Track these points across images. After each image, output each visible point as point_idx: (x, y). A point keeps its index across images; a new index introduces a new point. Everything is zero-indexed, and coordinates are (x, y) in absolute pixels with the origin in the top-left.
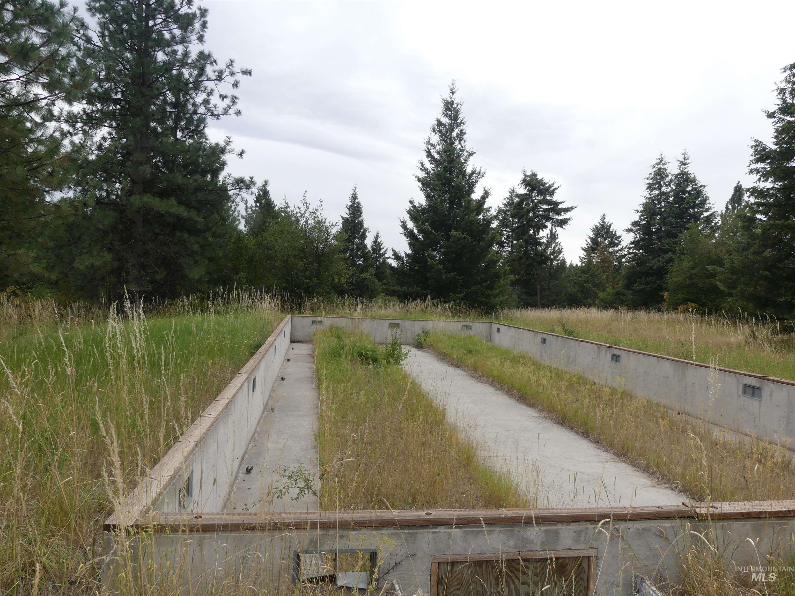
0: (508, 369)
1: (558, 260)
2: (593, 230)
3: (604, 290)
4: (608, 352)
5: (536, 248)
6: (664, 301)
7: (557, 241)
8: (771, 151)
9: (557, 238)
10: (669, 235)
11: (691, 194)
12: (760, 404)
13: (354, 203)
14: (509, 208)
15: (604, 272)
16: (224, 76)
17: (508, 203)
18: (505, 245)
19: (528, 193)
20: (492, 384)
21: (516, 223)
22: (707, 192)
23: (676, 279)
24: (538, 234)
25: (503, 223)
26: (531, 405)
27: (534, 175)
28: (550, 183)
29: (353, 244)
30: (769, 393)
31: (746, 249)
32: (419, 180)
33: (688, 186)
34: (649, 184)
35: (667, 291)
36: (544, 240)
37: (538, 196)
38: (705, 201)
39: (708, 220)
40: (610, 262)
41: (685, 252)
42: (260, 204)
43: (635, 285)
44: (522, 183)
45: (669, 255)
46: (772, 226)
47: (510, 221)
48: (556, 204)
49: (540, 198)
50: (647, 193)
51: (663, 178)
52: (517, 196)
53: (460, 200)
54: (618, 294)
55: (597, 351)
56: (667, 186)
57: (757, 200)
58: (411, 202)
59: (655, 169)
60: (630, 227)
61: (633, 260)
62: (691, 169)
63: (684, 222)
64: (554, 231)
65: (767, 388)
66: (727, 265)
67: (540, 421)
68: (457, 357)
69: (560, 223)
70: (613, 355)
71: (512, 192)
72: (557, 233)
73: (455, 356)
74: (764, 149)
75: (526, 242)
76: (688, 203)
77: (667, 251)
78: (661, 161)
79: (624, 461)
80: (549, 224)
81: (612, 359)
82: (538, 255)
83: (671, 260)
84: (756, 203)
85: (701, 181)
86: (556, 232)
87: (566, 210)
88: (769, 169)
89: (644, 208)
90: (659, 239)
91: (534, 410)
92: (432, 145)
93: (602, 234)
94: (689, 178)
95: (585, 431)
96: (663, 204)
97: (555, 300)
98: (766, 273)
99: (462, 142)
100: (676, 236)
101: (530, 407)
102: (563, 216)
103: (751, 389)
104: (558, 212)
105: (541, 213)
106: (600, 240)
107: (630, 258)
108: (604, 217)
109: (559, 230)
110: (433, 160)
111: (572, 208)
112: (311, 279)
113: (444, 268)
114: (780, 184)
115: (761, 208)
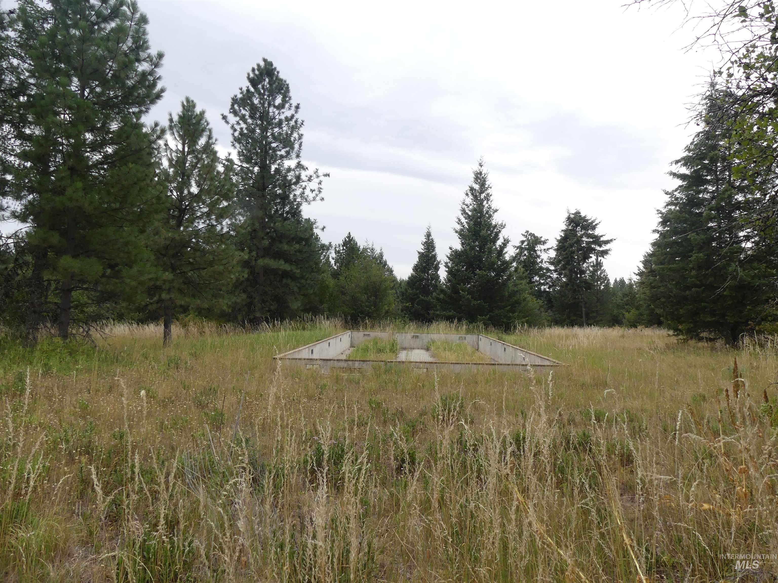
5: (580, 275)
7: (602, 268)
9: (602, 266)
13: (429, 240)
16: (312, 178)
19: (572, 228)
27: (578, 213)
28: (592, 220)
29: (428, 275)
32: (456, 232)
37: (581, 231)
42: (346, 247)
44: (567, 221)
48: (598, 237)
49: (583, 232)
58: (451, 248)
64: (599, 260)
69: (602, 253)
72: (601, 262)
80: (593, 255)
82: (582, 282)
87: (607, 242)
92: (466, 205)
97: (601, 321)
99: (489, 202)
102: (604, 248)
104: (600, 244)
105: (584, 245)
109: (602, 259)
110: (468, 217)
111: (611, 240)
112: (370, 308)
113: (472, 298)
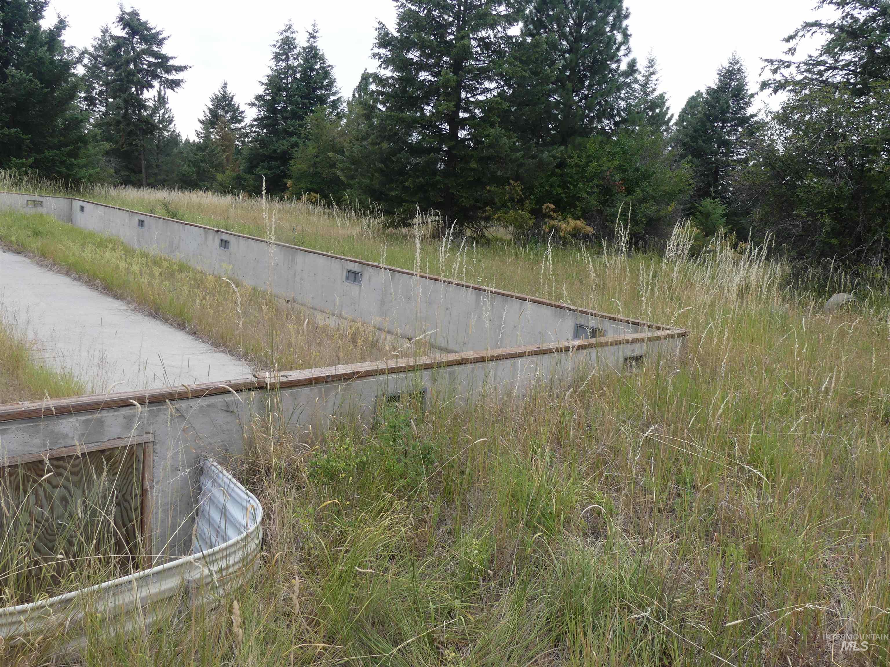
0: (88, 254)
1: (168, 131)
2: (212, 100)
3: (223, 172)
4: (216, 238)
5: (139, 111)
6: (287, 189)
8: (393, 38)
9: (167, 103)
10: (295, 116)
11: (319, 72)
12: (360, 288)
14: (101, 53)
15: (224, 151)
17: (100, 45)
18: (97, 102)
19: (127, 36)
20: (67, 274)
21: (112, 75)
22: (335, 73)
23: (300, 166)
24: (142, 94)
25: (93, 73)
26: (117, 297)
27: (135, 14)
30: (368, 278)
31: (364, 139)
33: (316, 63)
34: (276, 53)
35: (291, 179)
36: (150, 104)
37: (141, 43)
38: (333, 83)
39: (335, 105)
40: (231, 141)
41: (310, 137)
43: (258, 169)
44: (119, 22)
45: (294, 139)
46: (387, 116)
47: (102, 71)
48: (165, 59)
49: (144, 46)
50: (272, 63)
51: (290, 49)
52: (113, 38)
53: (20, 24)
54: (238, 177)
55: (203, 236)
56: (294, 59)
57: (378, 88)
59: (282, 37)
60: (253, 101)
61: (255, 140)
62: (319, 44)
63: (311, 104)
65: (368, 273)
66: (347, 154)
67: (128, 314)
68: (17, 240)
69: (170, 84)
70: (222, 241)
71: (105, 32)
72: (166, 97)
73: (13, 239)
74: (387, 34)
75: (126, 102)
76: (315, 82)
77: (292, 134)
78: (290, 28)
79: (222, 351)
80: (156, 83)
81: (221, 245)
82: (142, 122)
83: (295, 145)
84: (377, 91)
85: (330, 60)
86: (165, 94)
87: (179, 69)
88: (390, 56)
89: (270, 81)
90: (285, 119)
91: (121, 303)
93: (223, 106)
94: (317, 54)
95: (181, 323)
96: (290, 79)
97: (165, 181)
98: (381, 165)
100: (301, 118)
101: (118, 299)
102: (175, 76)
103: (353, 275)
104: (169, 70)
105: (145, 67)
106: (220, 112)
107: (253, 138)
108: (225, 86)
109: (169, 93)
111: (185, 67)
114: (398, 74)
115: (380, 97)
